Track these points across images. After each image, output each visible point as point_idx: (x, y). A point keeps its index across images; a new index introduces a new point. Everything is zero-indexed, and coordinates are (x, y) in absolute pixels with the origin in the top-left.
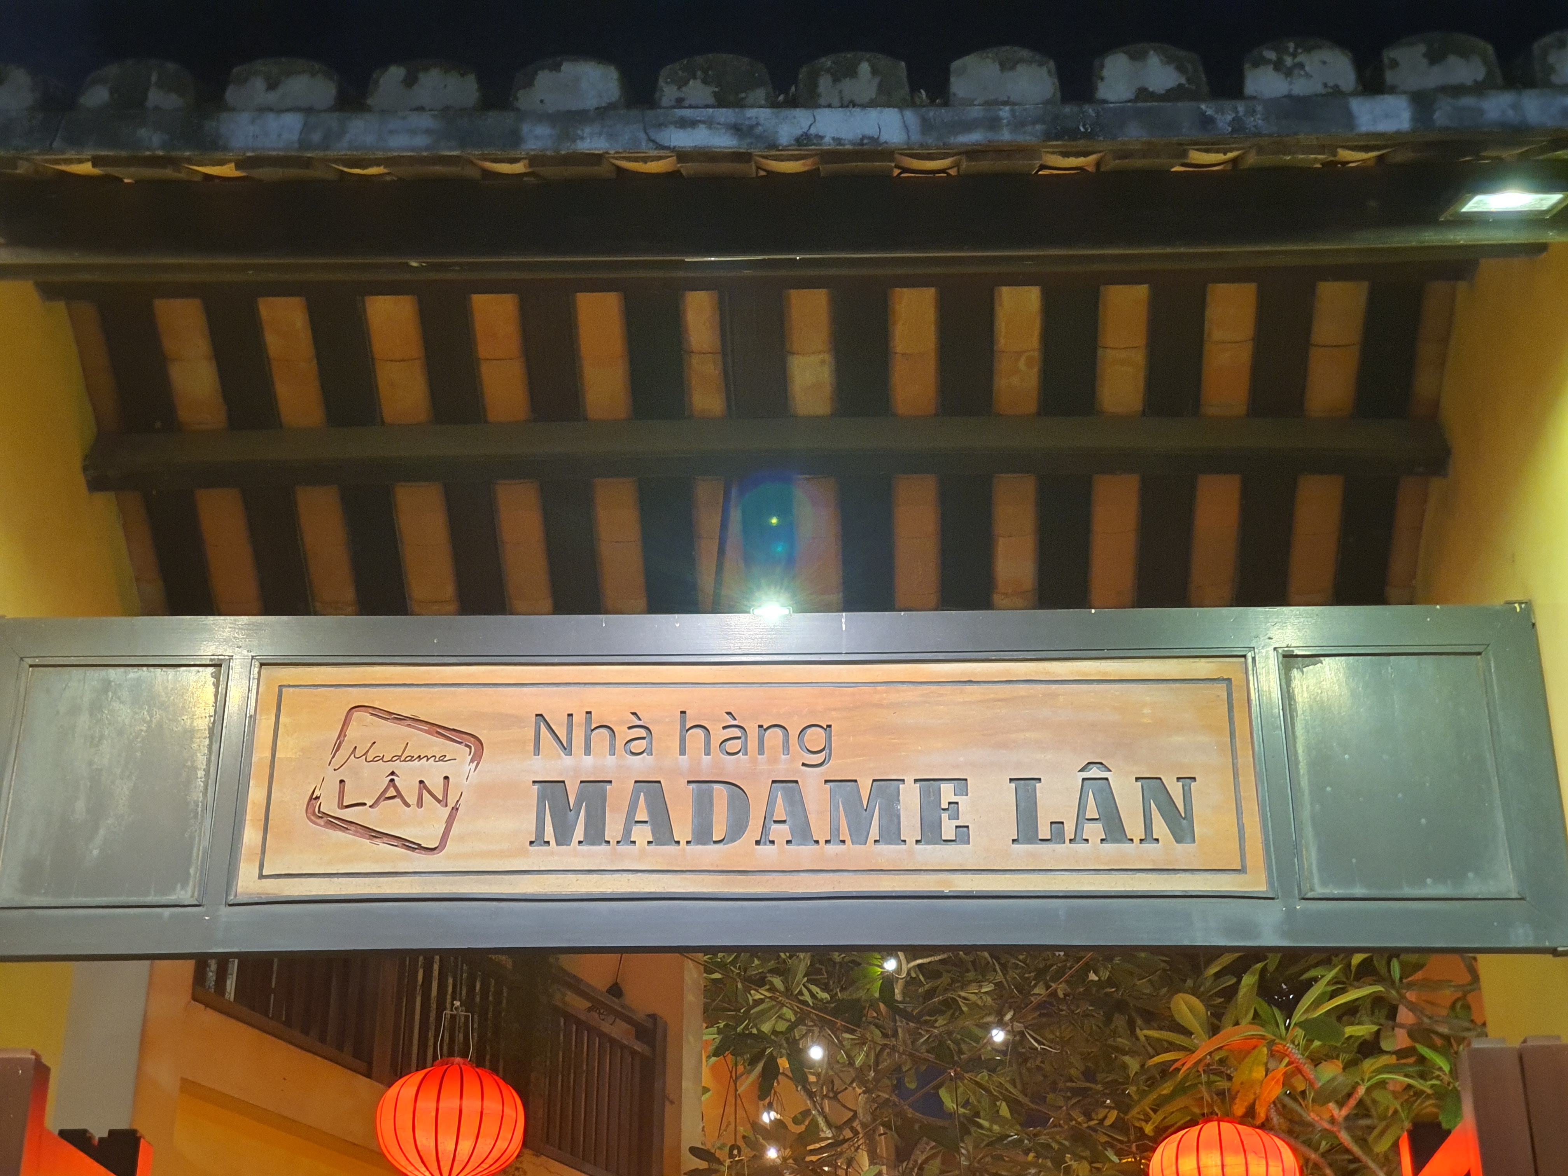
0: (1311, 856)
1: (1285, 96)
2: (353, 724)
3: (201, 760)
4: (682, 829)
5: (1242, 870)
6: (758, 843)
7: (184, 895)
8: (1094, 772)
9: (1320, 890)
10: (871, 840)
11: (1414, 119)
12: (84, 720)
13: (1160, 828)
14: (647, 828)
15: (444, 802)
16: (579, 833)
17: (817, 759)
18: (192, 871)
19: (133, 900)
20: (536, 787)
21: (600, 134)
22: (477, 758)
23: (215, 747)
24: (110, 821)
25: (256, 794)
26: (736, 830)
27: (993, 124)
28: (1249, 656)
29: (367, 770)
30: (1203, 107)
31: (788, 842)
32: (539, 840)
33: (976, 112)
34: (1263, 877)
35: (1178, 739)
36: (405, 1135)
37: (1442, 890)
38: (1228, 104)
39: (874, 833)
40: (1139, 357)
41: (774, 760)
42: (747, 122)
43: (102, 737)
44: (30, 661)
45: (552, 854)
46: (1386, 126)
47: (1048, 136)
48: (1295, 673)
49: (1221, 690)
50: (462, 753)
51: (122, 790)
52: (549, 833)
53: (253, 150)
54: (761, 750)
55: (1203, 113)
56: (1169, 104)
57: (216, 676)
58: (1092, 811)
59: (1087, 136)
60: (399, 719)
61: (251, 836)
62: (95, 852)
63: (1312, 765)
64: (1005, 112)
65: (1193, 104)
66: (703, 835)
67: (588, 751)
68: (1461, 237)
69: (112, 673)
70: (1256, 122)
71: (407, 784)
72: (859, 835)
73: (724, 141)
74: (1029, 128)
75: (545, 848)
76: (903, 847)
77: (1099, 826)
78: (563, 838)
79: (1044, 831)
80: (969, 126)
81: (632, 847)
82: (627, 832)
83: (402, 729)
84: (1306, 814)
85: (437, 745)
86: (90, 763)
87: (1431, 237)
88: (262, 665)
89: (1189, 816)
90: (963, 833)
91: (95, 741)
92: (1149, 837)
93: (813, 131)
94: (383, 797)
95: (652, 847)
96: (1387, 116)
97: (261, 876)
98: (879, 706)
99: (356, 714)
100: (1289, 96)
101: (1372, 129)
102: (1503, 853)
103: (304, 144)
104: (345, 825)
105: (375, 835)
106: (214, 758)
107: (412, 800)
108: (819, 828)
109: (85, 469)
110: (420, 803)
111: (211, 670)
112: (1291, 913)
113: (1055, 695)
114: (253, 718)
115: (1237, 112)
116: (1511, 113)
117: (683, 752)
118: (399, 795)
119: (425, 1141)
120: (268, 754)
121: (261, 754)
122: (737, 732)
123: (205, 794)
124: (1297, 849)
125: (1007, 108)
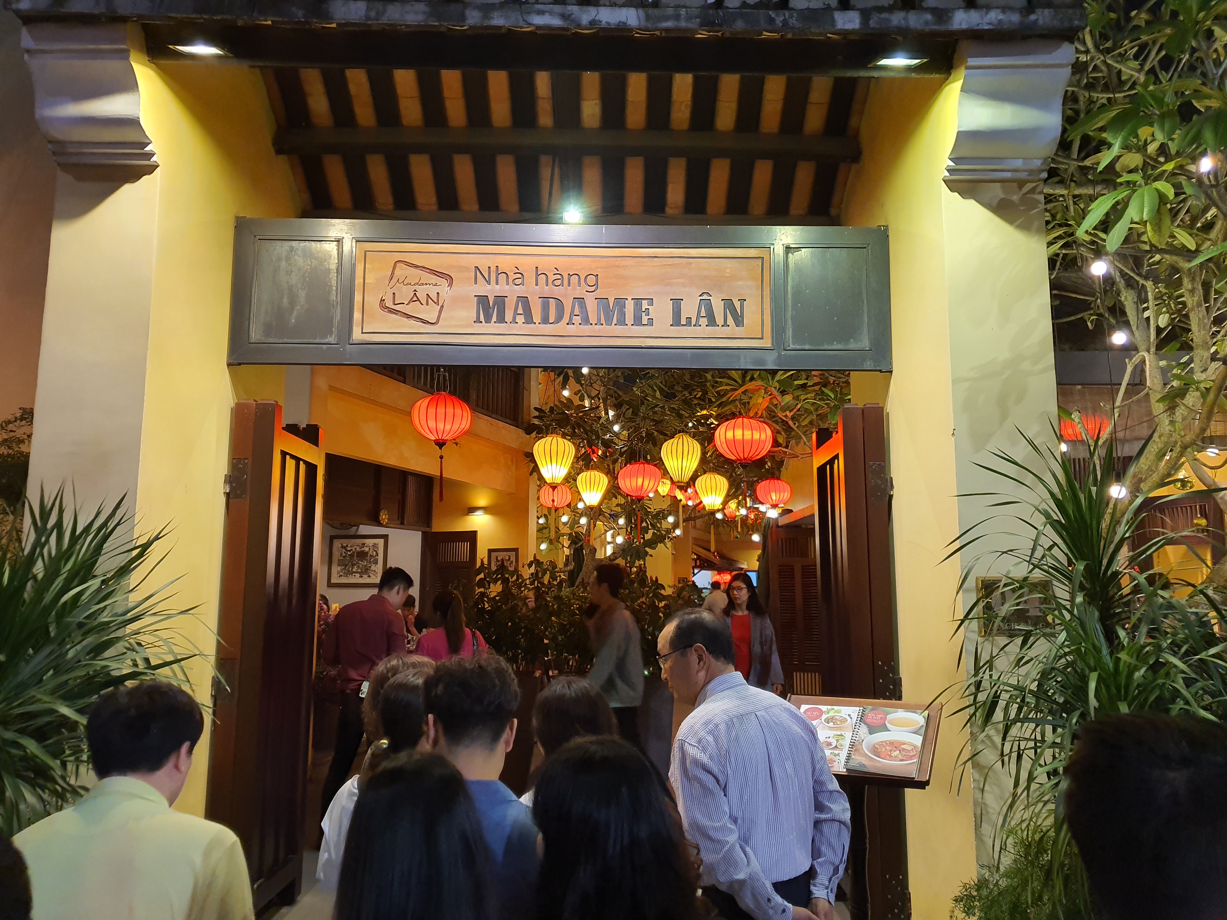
0: (790, 333)
1: (806, 9)
2: (397, 269)
3: (334, 283)
4: (537, 318)
5: (762, 338)
6: (568, 324)
7: (332, 339)
8: (705, 297)
9: (792, 346)
10: (613, 324)
11: (862, 23)
12: (283, 264)
13: (730, 321)
14: (522, 317)
15: (437, 303)
16: (494, 318)
17: (593, 289)
18: (334, 329)
19: (311, 341)
20: (476, 298)
21: (501, 16)
22: (450, 285)
23: (339, 277)
24: (298, 307)
25: (358, 298)
26: (559, 319)
27: (677, 17)
28: (772, 247)
29: (405, 289)
30: (770, 13)
31: (580, 324)
32: (478, 321)
33: (670, 11)
34: (770, 341)
35: (740, 283)
36: (424, 423)
37: (840, 347)
38: (781, 12)
39: (615, 321)
40: (734, 106)
41: (574, 289)
42: (568, 13)
43: (292, 271)
44: (258, 237)
45: (483, 327)
46: (849, 26)
47: (702, 25)
48: (790, 255)
49: (759, 262)
50: (444, 282)
51: (302, 295)
52: (482, 318)
53: (344, 20)
54: (569, 285)
55: (770, 16)
56: (756, 11)
57: (338, 246)
58: (703, 313)
59: (720, 25)
60: (417, 267)
61: (357, 315)
62: (293, 320)
63: (793, 295)
64: (683, 12)
65: (767, 11)
66: (545, 320)
67: (497, 284)
68: (876, 74)
69: (294, 244)
70: (793, 22)
71: (422, 296)
72: (609, 322)
73: (556, 22)
74: (693, 21)
75: (480, 324)
76: (626, 327)
77: (706, 319)
78: (488, 320)
79: (683, 322)
80: (667, 18)
81: (516, 324)
82: (514, 318)
83: (418, 271)
84: (789, 314)
85: (434, 279)
86: (288, 283)
87: (863, 74)
88: (357, 241)
89: (742, 316)
90: (651, 322)
91: (289, 273)
92: (725, 324)
93: (597, 18)
94: (412, 301)
95: (525, 325)
96: (849, 21)
97: (363, 333)
98: (617, 266)
99: (398, 264)
100: (808, 9)
101: (842, 27)
102: (865, 330)
103: (368, 18)
104: (396, 312)
105: (409, 316)
106: (339, 282)
107: (424, 302)
108: (593, 319)
109: (274, 145)
110: (427, 304)
111: (336, 243)
112: (780, 355)
113: (691, 263)
114: (354, 265)
115: (785, 16)
116: (903, 22)
117: (537, 285)
118: (418, 300)
119: (432, 424)
120: (362, 281)
121: (359, 281)
122: (559, 277)
123: (337, 297)
124: (784, 330)
125: (684, 10)
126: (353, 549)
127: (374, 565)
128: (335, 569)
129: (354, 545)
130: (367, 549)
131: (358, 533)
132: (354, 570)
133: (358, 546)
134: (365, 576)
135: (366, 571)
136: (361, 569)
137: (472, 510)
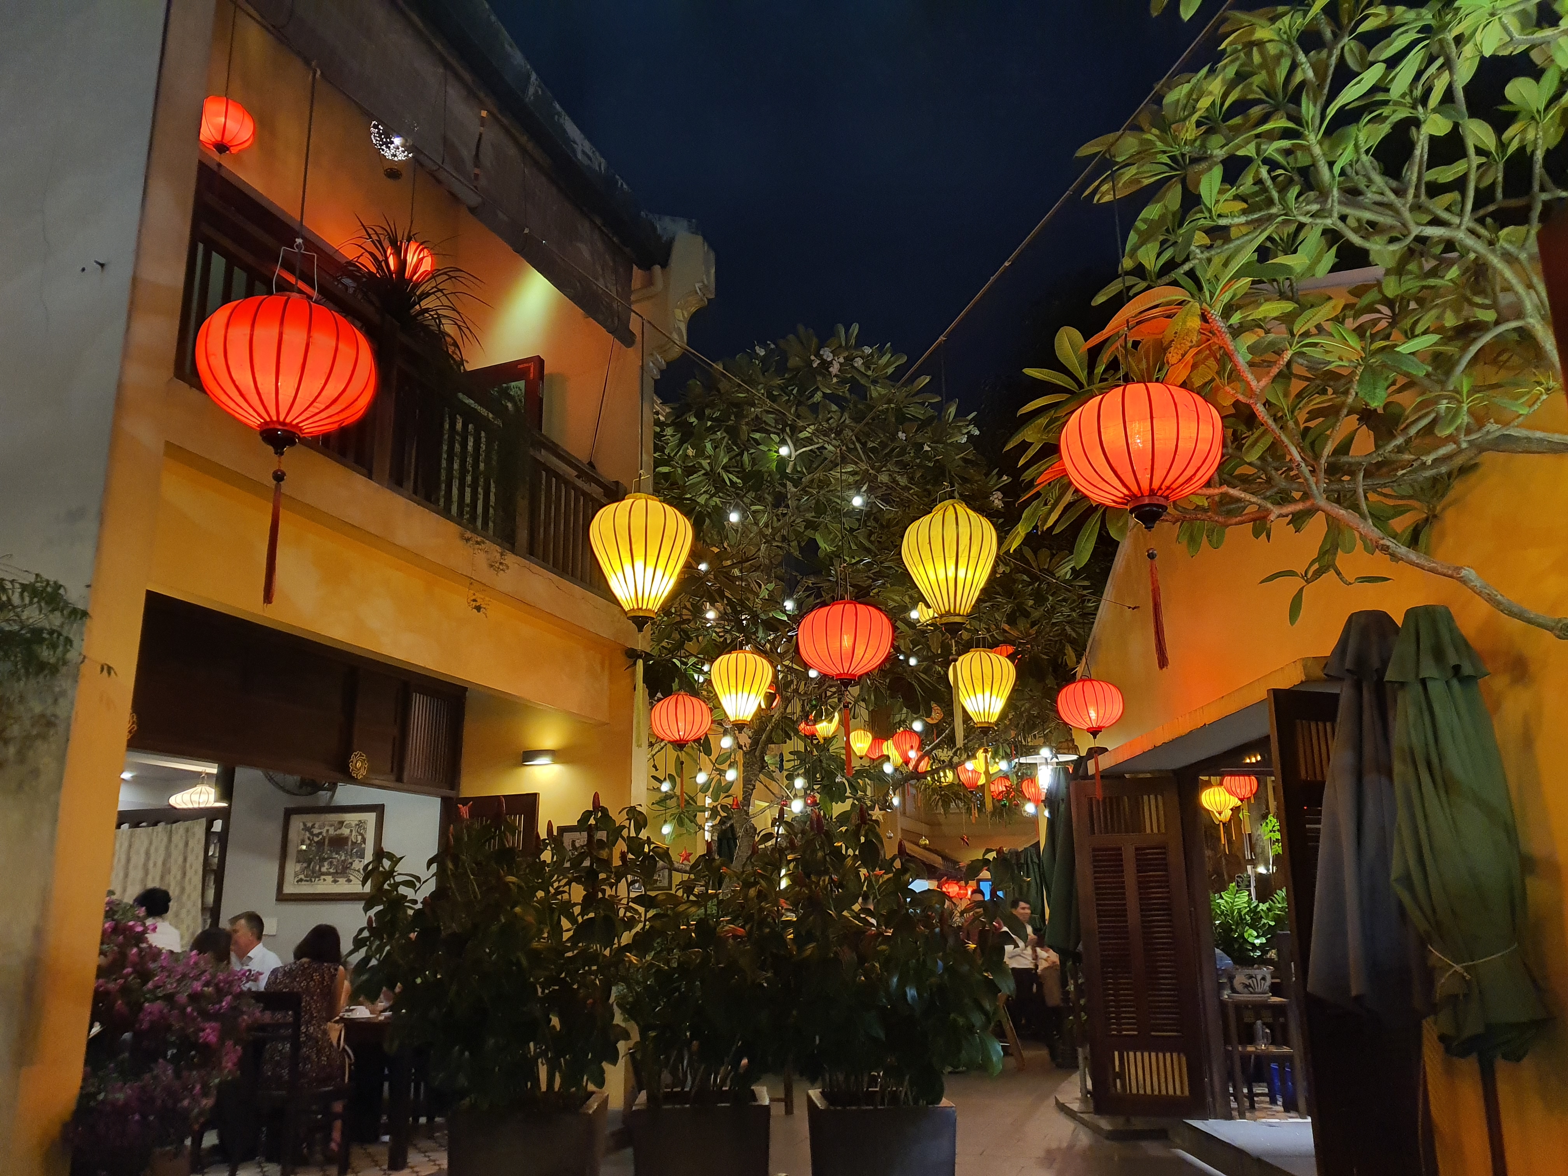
126: (324, 831)
127: (357, 860)
128: (292, 868)
129: (325, 825)
130: (346, 831)
131: (333, 804)
132: (324, 869)
133: (331, 825)
134: (342, 880)
135: (343, 871)
136: (336, 868)
137: (529, 755)
